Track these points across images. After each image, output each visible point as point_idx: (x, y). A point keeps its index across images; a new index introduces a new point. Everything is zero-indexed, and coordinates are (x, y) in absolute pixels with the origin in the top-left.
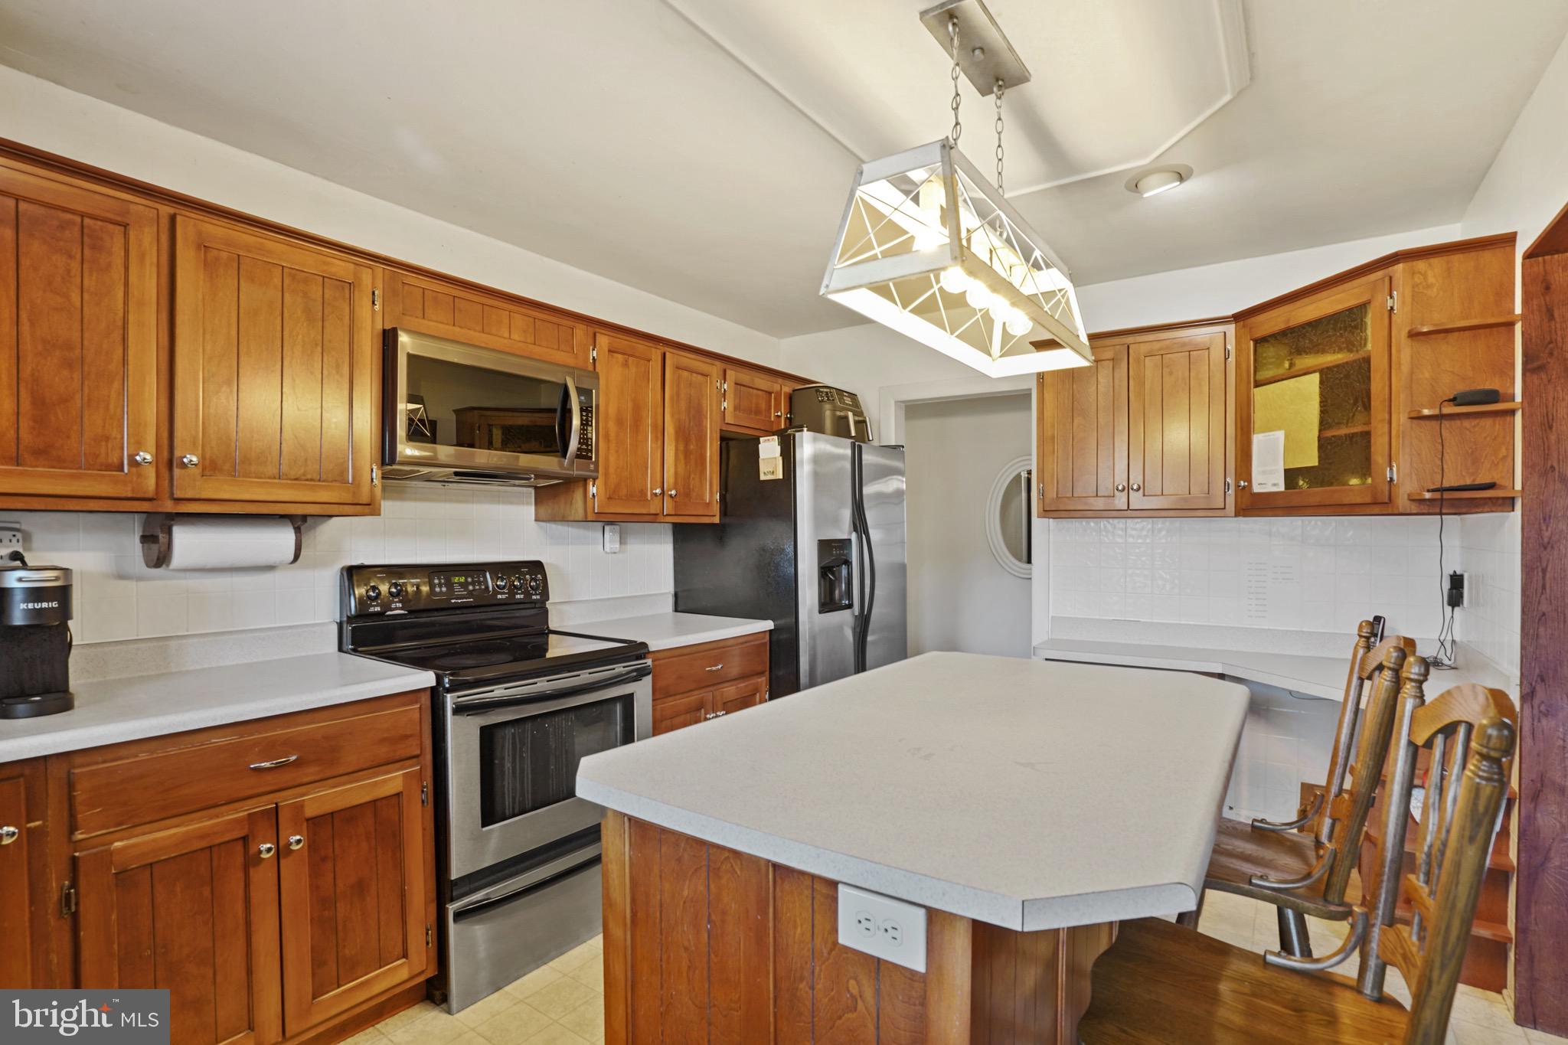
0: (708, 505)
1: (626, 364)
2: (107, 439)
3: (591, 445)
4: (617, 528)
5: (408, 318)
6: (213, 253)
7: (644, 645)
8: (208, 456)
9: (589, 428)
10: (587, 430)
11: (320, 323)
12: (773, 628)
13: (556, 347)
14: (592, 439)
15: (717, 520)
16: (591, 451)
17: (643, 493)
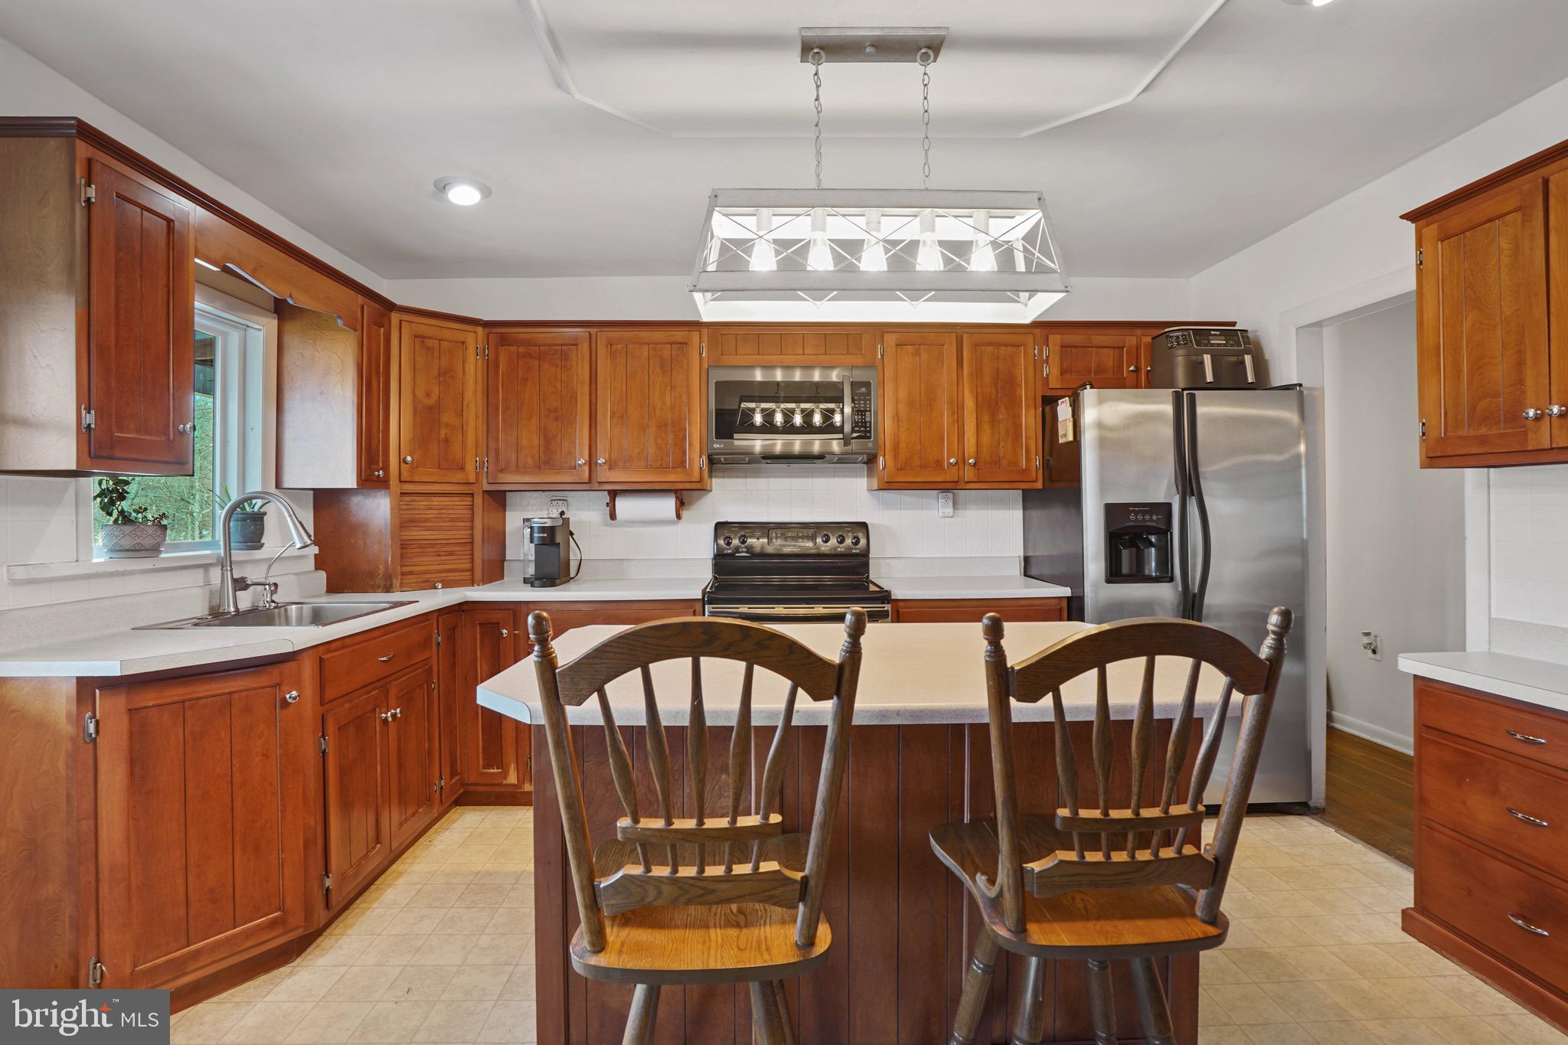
0: (1027, 470)
1: (917, 353)
2: (570, 453)
3: (870, 427)
4: (950, 495)
5: (726, 357)
6: (615, 347)
7: (889, 593)
8: (613, 459)
9: (868, 414)
10: (865, 415)
11: (670, 373)
12: (1070, 595)
13: (846, 352)
14: (870, 422)
15: (1039, 485)
16: (870, 432)
17: (939, 464)
